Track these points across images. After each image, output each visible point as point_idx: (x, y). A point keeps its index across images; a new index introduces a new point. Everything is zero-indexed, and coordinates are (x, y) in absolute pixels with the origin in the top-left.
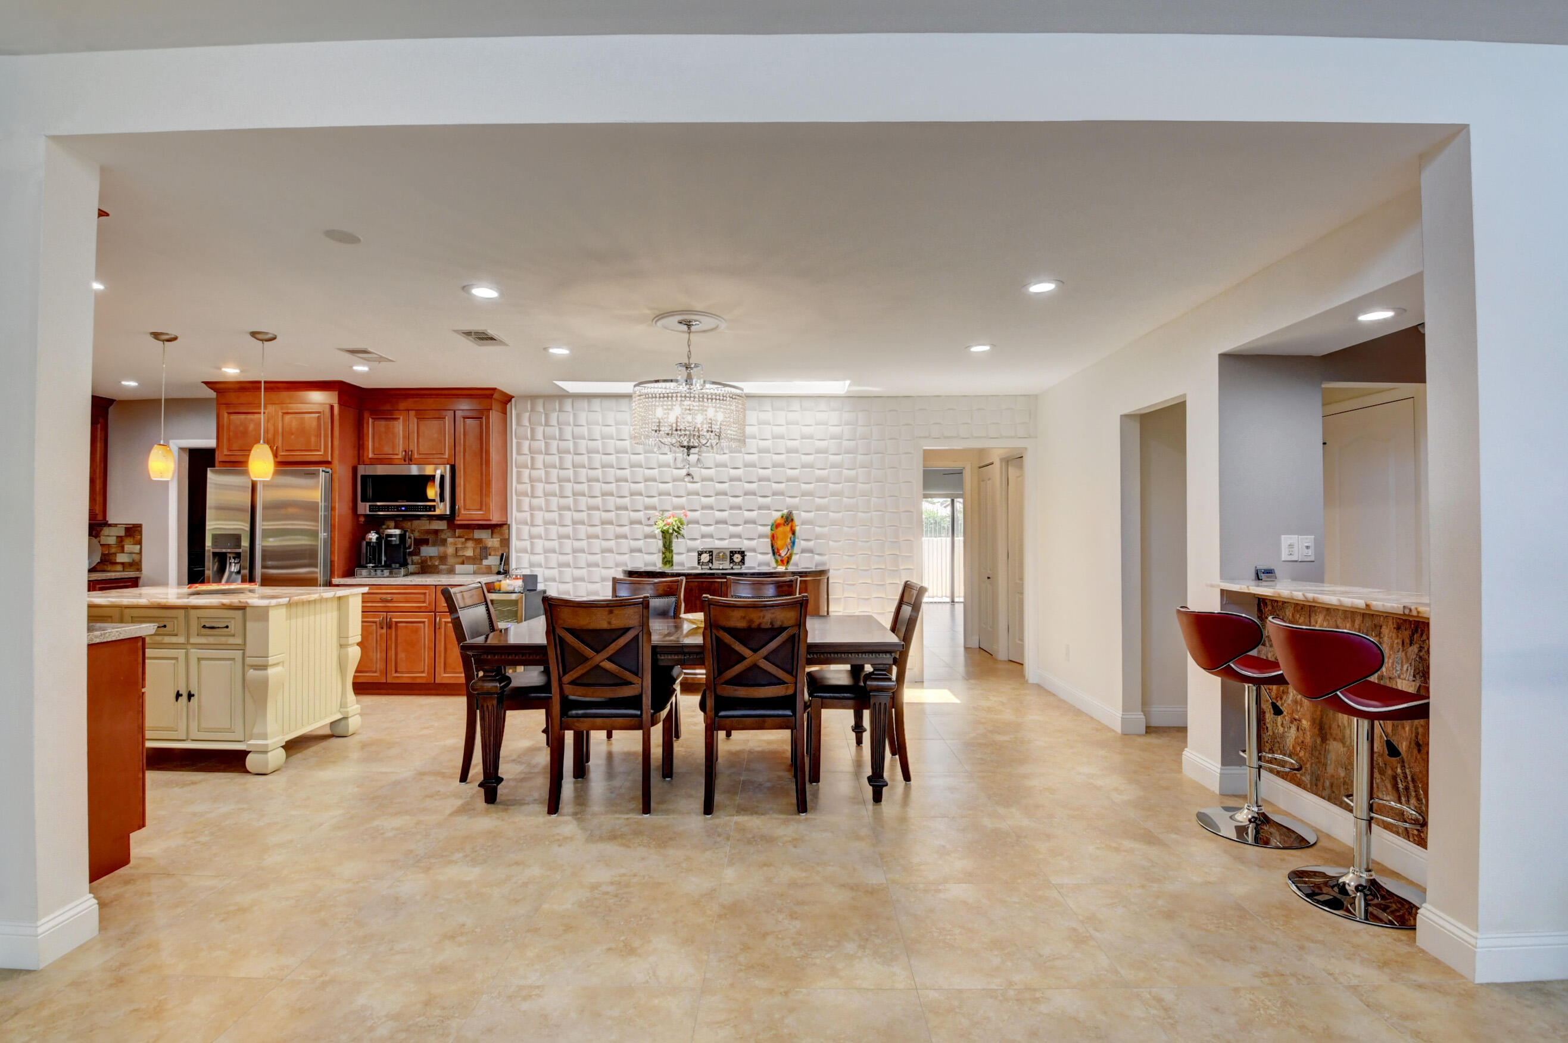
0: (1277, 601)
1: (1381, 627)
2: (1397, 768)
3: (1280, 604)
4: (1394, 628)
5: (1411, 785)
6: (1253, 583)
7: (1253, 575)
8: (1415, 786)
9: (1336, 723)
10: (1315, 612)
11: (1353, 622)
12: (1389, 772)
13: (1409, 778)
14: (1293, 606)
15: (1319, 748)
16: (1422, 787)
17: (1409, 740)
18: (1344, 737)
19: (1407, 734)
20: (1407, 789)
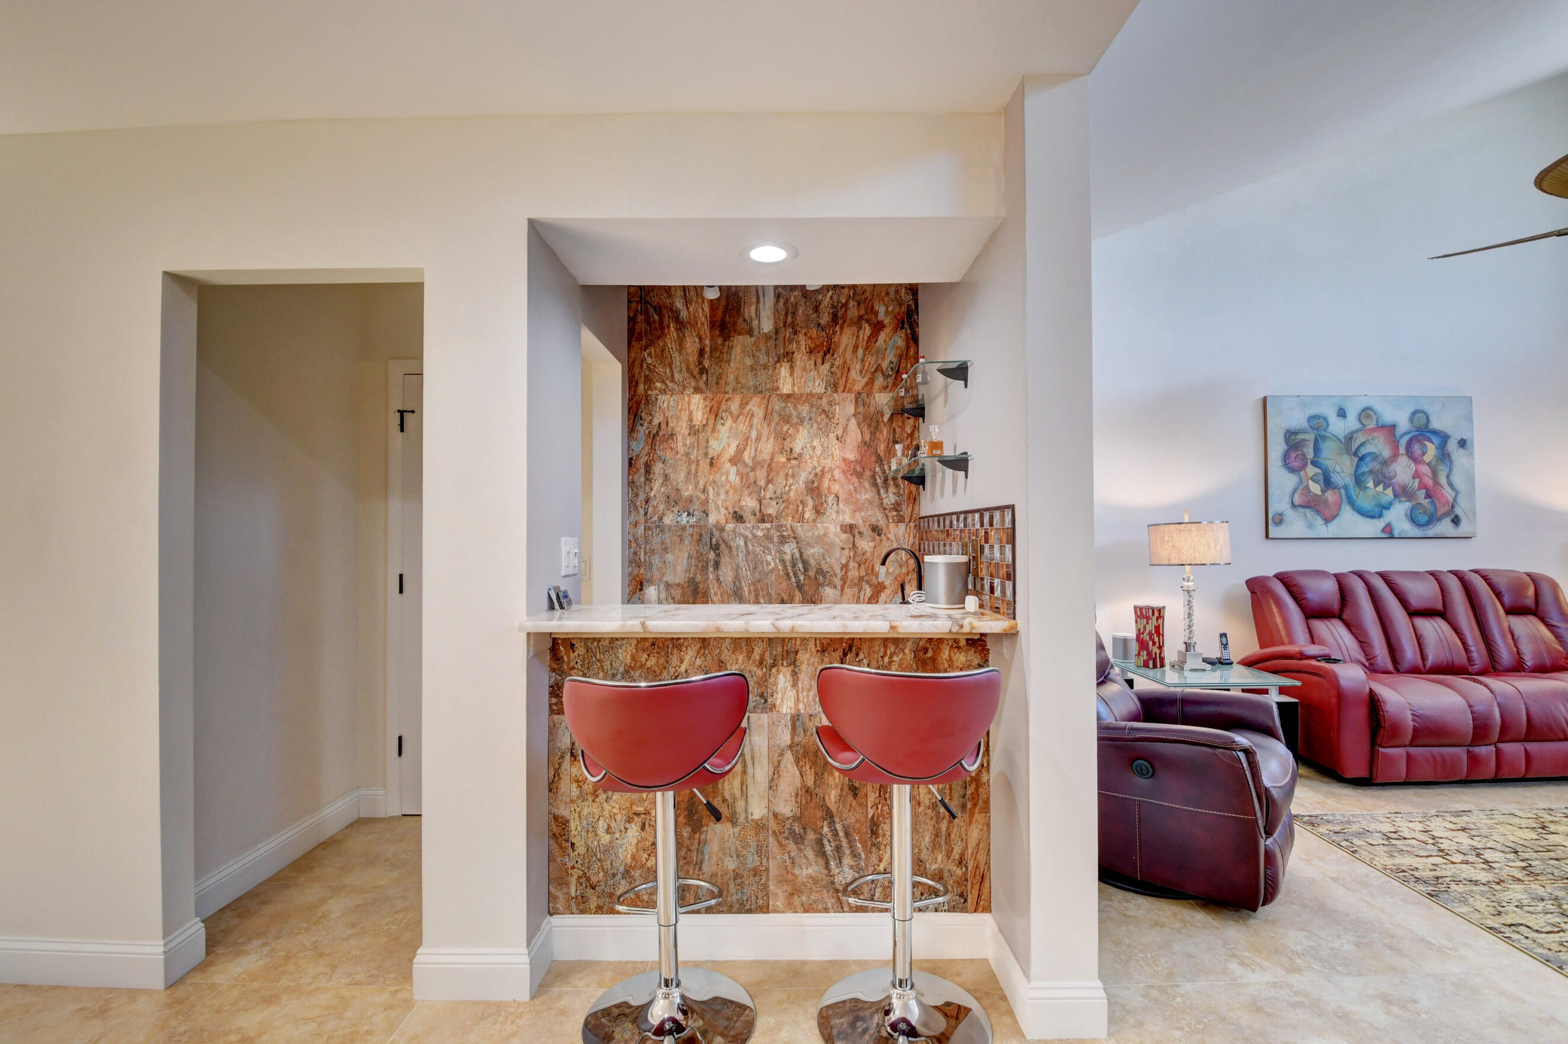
0: (599, 640)
1: (797, 652)
2: (822, 827)
3: (606, 643)
4: (818, 651)
5: (844, 843)
6: (546, 614)
7: (545, 603)
8: (849, 842)
9: (720, 798)
10: (679, 647)
11: (750, 652)
12: (811, 836)
13: (841, 834)
14: (634, 642)
15: (687, 842)
16: (860, 838)
17: (839, 787)
18: (734, 813)
19: (837, 780)
20: (838, 849)
